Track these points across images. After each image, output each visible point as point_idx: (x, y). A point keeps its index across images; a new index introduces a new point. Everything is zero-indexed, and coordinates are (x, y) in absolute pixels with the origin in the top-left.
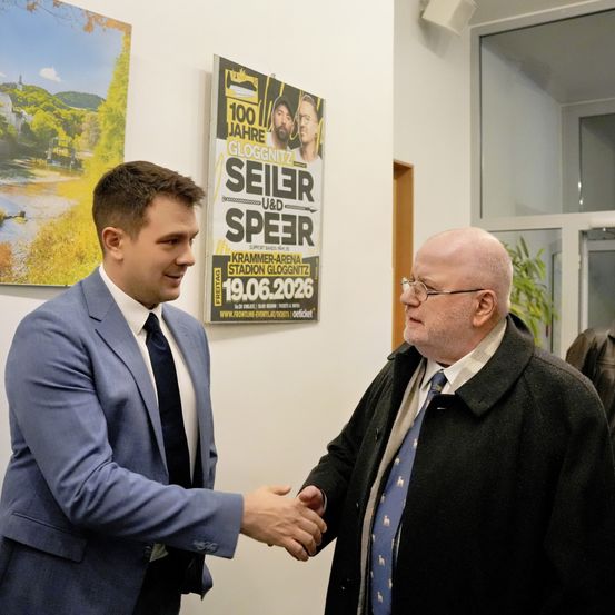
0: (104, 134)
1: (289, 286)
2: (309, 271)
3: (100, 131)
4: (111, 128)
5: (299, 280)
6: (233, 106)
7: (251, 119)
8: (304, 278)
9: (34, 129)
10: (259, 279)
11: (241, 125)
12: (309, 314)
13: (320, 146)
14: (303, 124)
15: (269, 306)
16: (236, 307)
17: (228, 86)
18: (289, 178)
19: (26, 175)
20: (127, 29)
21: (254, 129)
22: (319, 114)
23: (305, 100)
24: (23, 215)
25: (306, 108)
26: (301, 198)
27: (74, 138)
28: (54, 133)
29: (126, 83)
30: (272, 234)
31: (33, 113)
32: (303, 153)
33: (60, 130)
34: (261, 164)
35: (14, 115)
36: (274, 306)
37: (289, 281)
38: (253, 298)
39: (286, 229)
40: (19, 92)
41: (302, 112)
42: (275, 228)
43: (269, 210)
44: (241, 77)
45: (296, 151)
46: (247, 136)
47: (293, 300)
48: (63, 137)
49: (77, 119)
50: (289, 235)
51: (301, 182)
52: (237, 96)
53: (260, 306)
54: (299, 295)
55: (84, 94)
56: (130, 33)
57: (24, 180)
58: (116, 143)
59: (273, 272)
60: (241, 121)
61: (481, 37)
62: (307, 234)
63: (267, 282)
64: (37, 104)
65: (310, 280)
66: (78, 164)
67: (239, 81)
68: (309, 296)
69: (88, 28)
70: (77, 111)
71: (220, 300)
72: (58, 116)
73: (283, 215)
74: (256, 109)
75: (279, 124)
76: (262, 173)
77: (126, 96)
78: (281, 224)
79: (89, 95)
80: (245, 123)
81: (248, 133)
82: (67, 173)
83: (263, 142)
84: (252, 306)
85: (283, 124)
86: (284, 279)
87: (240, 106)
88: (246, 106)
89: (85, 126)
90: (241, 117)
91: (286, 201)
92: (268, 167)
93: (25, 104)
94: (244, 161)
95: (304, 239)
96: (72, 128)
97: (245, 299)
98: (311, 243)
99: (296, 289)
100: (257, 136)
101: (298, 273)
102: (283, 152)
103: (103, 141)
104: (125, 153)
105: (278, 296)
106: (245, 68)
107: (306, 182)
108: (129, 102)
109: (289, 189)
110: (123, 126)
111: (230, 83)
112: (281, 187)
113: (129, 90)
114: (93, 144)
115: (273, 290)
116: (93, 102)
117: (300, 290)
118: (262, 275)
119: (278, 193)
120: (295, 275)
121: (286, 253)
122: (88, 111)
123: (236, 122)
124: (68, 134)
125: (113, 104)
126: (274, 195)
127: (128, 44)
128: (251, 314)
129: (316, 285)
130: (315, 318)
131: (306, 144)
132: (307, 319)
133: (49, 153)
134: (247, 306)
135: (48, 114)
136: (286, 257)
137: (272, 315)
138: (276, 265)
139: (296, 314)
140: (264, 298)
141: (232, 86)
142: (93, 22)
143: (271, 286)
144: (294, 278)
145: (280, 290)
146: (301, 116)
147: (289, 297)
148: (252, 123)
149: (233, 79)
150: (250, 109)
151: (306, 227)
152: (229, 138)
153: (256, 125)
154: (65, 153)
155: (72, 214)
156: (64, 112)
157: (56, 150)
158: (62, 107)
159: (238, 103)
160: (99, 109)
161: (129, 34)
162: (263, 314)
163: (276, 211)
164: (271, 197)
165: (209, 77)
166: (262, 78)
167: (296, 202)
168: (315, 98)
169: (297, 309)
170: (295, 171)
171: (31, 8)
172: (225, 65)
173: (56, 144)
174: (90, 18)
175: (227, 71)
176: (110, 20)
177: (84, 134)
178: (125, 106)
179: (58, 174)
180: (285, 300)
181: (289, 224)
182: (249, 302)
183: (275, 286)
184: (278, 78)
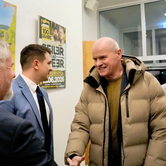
0: (10, 37)
1: (58, 79)
2: (63, 74)
3: (8, 36)
4: (12, 35)
5: (61, 77)
6: (43, 29)
7: (48, 33)
8: (62, 76)
10: (51, 77)
11: (45, 35)
12: (63, 86)
13: (65, 41)
14: (61, 34)
15: (54, 84)
16: (46, 85)
17: (42, 24)
18: (58, 49)
20: (16, 6)
21: (49, 36)
22: (65, 32)
23: (61, 28)
25: (61, 30)
26: (61, 55)
27: (2, 38)
29: (15, 22)
30: (54, 65)
32: (61, 42)
34: (50, 46)
36: (55, 84)
37: (58, 77)
38: (50, 82)
39: (57, 63)
41: (61, 31)
42: (54, 63)
43: (53, 58)
44: (45, 21)
45: (59, 42)
46: (47, 38)
47: (60, 83)
49: (2, 32)
50: (58, 65)
51: (60, 50)
52: (44, 27)
53: (52, 84)
54: (61, 81)
55: (4, 25)
56: (16, 8)
58: (13, 39)
59: (54, 75)
60: (45, 33)
61: (100, 12)
62: (62, 64)
63: (53, 78)
65: (63, 77)
67: (44, 22)
68: (63, 81)
69: (5, 6)
70: (3, 30)
71: (41, 83)
73: (56, 59)
74: (49, 30)
75: (55, 34)
76: (51, 48)
77: (16, 26)
78: (56, 62)
79: (5, 26)
80: (46, 34)
81: (47, 37)
83: (51, 39)
84: (49, 85)
85: (56, 35)
86: (57, 77)
87: (45, 29)
88: (47, 29)
89: (5, 34)
90: (45, 32)
91: (57, 55)
92: (52, 46)
94: (46, 45)
95: (62, 66)
96: (1, 35)
97: (48, 83)
98: (63, 67)
99: (60, 79)
100: (49, 38)
101: (60, 75)
102: (56, 42)
103: (10, 39)
104: (16, 42)
105: (56, 81)
106: (46, 19)
107: (62, 50)
109: (58, 52)
110: (15, 34)
111: (42, 23)
112: (56, 52)
113: (16, 24)
114: (7, 40)
115: (55, 80)
116: (6, 28)
117: (61, 80)
118: (52, 76)
119: (55, 53)
120: (60, 76)
121: (57, 70)
122: (5, 30)
123: (44, 34)
126: (54, 54)
127: (16, 11)
128: (49, 87)
129: (65, 78)
130: (65, 87)
131: (61, 40)
132: (63, 87)
134: (48, 85)
136: (57, 71)
137: (54, 87)
138: (55, 73)
139: (60, 86)
140: (52, 82)
141: (43, 24)
142: (6, 5)
143: (54, 79)
144: (59, 77)
145: (56, 80)
146: (60, 32)
147: (58, 82)
148: (48, 34)
149: (43, 22)
150: (47, 30)
151: (62, 62)
152: (42, 38)
153: (49, 35)
159: (44, 29)
160: (8, 29)
162: (52, 87)
163: (54, 58)
164: (53, 54)
165: (37, 21)
166: (50, 22)
167: (59, 56)
168: (63, 27)
169: (60, 85)
170: (59, 47)
172: (41, 18)
174: (5, 4)
175: (41, 20)
176: (11, 4)
177: (4, 37)
178: (15, 29)
180: (57, 83)
181: (58, 62)
182: (49, 83)
183: (55, 79)
184: (54, 22)
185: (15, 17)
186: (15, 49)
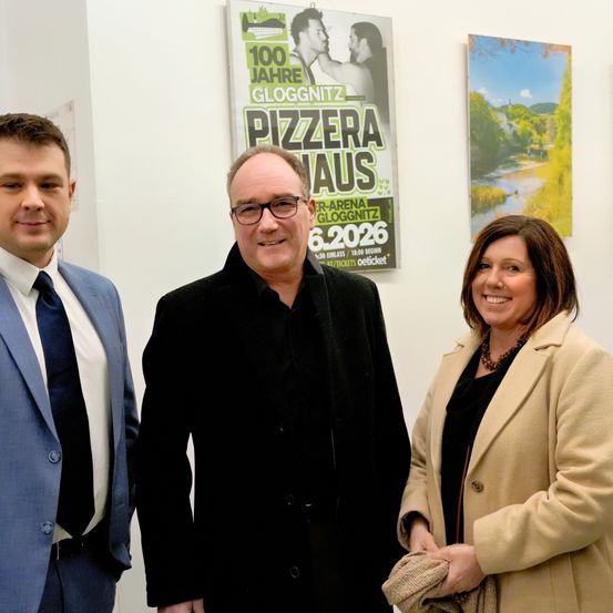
0: (560, 128)
3: (556, 128)
4: (563, 124)
9: (519, 134)
19: (517, 165)
20: (568, 49)
24: (516, 193)
27: (542, 136)
28: (531, 134)
29: (570, 89)
31: (518, 123)
33: (534, 132)
35: (508, 127)
40: (510, 110)
48: (536, 136)
49: (543, 122)
55: (545, 104)
57: (515, 169)
58: (567, 135)
64: (519, 116)
66: (545, 154)
69: (546, 55)
70: (542, 115)
72: (532, 122)
77: (571, 99)
79: (549, 104)
82: (539, 161)
89: (548, 126)
93: (513, 117)
96: (540, 129)
103: (559, 135)
104: (573, 140)
108: (573, 104)
110: (570, 121)
113: (572, 94)
114: (553, 138)
116: (551, 108)
122: (548, 116)
124: (539, 133)
125: (563, 108)
127: (570, 61)
133: (528, 148)
135: (526, 122)
142: (548, 51)
154: (537, 147)
155: (543, 189)
156: (536, 119)
157: (533, 146)
158: (534, 115)
160: (557, 111)
161: (570, 53)
171: (513, 51)
173: (532, 142)
174: (546, 48)
176: (558, 46)
177: (548, 132)
178: (570, 107)
179: (533, 162)
185: (568, 76)
186: (570, 159)
